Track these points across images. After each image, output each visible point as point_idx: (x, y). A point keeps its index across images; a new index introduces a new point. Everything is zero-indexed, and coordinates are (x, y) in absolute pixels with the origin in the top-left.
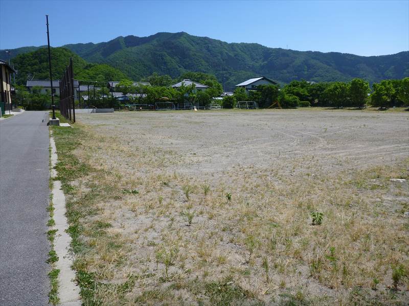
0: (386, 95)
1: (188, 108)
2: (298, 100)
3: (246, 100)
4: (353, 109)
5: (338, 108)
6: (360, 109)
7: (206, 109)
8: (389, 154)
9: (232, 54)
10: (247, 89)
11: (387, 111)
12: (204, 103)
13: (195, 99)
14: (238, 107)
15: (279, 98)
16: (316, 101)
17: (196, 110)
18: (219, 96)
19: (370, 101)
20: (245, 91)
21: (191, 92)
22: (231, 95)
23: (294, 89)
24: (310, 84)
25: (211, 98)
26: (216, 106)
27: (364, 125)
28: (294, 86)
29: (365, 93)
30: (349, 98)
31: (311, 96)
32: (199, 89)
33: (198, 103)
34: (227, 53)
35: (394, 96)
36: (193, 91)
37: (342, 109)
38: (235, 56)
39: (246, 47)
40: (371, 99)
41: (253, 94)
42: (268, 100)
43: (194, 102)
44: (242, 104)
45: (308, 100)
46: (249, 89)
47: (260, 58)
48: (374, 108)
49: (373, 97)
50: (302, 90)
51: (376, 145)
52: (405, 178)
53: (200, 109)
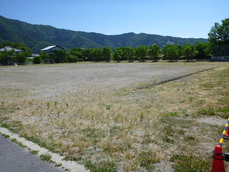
0: (119, 55)
1: (11, 64)
2: (77, 58)
3: (48, 59)
4: (105, 62)
5: (98, 62)
6: (108, 62)
7: (23, 65)
8: (127, 82)
9: (35, 31)
10: (48, 52)
11: (121, 62)
12: (21, 61)
13: (15, 58)
14: (43, 63)
15: (66, 57)
16: (86, 58)
17: (16, 65)
18: (31, 57)
19: (113, 58)
20: (47, 53)
21: (12, 54)
22: (38, 55)
23: (74, 52)
24: (82, 49)
25: (26, 58)
26: (29, 62)
27: (113, 70)
28: (74, 50)
29: (110, 54)
30: (102, 57)
31: (84, 56)
32: (17, 52)
33: (17, 61)
34: (31, 30)
35: (123, 55)
36: (13, 53)
37: (100, 62)
38: (37, 32)
39: (43, 27)
40: (113, 57)
41: (51, 55)
42: (60, 58)
43: (14, 60)
44: (45, 61)
45: (82, 58)
46: (49, 52)
47: (53, 34)
48: (114, 61)
49: (114, 56)
50: (79, 52)
51: (120, 78)
52: (135, 90)
53: (19, 64)
